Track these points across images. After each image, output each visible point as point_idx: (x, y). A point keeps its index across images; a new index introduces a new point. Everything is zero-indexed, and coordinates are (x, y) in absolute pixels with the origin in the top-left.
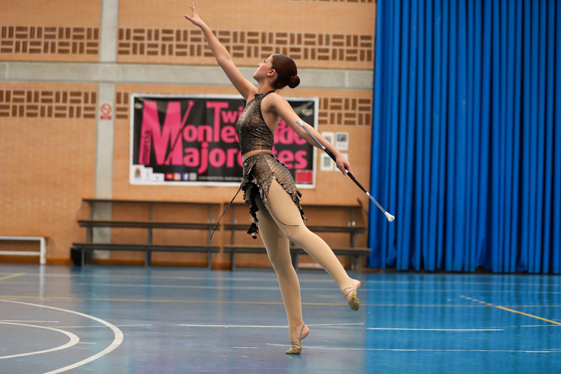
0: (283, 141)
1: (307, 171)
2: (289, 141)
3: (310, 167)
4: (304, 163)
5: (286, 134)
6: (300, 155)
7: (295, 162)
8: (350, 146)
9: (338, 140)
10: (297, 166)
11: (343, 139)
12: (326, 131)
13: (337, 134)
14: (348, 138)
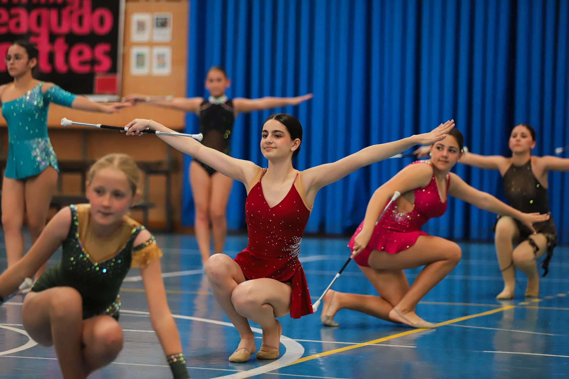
0: (77, 30)
1: (110, 77)
2: (85, 30)
3: (113, 69)
4: (106, 63)
5: (80, 20)
6: (101, 49)
7: (93, 62)
8: (173, 34)
9: (157, 26)
10: (97, 68)
11: (163, 24)
12: (139, 11)
13: (156, 17)
14: (171, 22)
